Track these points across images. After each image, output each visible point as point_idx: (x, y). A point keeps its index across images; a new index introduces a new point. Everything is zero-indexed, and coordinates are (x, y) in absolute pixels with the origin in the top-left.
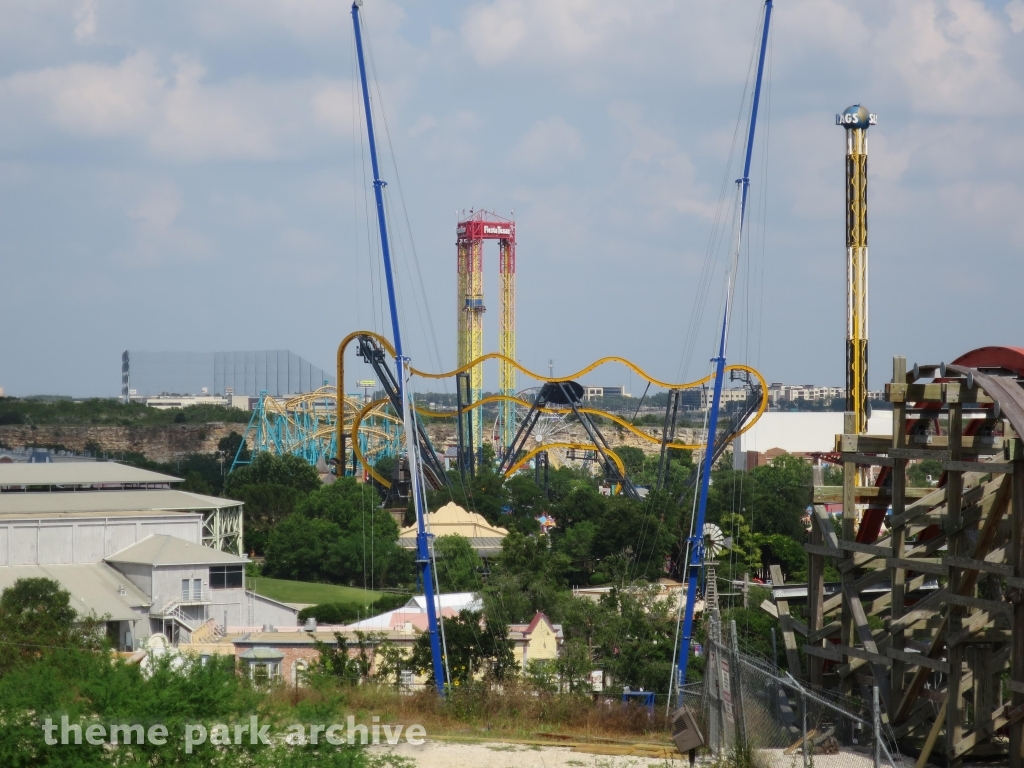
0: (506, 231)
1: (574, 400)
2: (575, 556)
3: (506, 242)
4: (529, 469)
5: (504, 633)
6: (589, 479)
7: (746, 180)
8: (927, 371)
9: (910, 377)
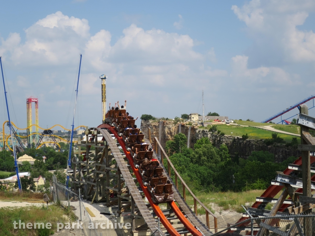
0: (36, 100)
1: (50, 133)
2: (50, 164)
3: (36, 102)
4: (42, 147)
5: (33, 180)
6: (54, 149)
7: (77, 90)
8: (92, 129)
9: (89, 130)
